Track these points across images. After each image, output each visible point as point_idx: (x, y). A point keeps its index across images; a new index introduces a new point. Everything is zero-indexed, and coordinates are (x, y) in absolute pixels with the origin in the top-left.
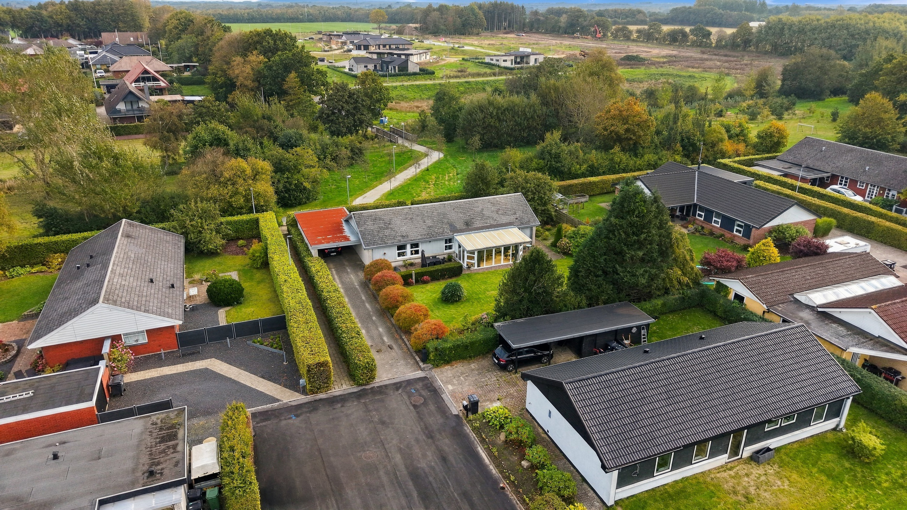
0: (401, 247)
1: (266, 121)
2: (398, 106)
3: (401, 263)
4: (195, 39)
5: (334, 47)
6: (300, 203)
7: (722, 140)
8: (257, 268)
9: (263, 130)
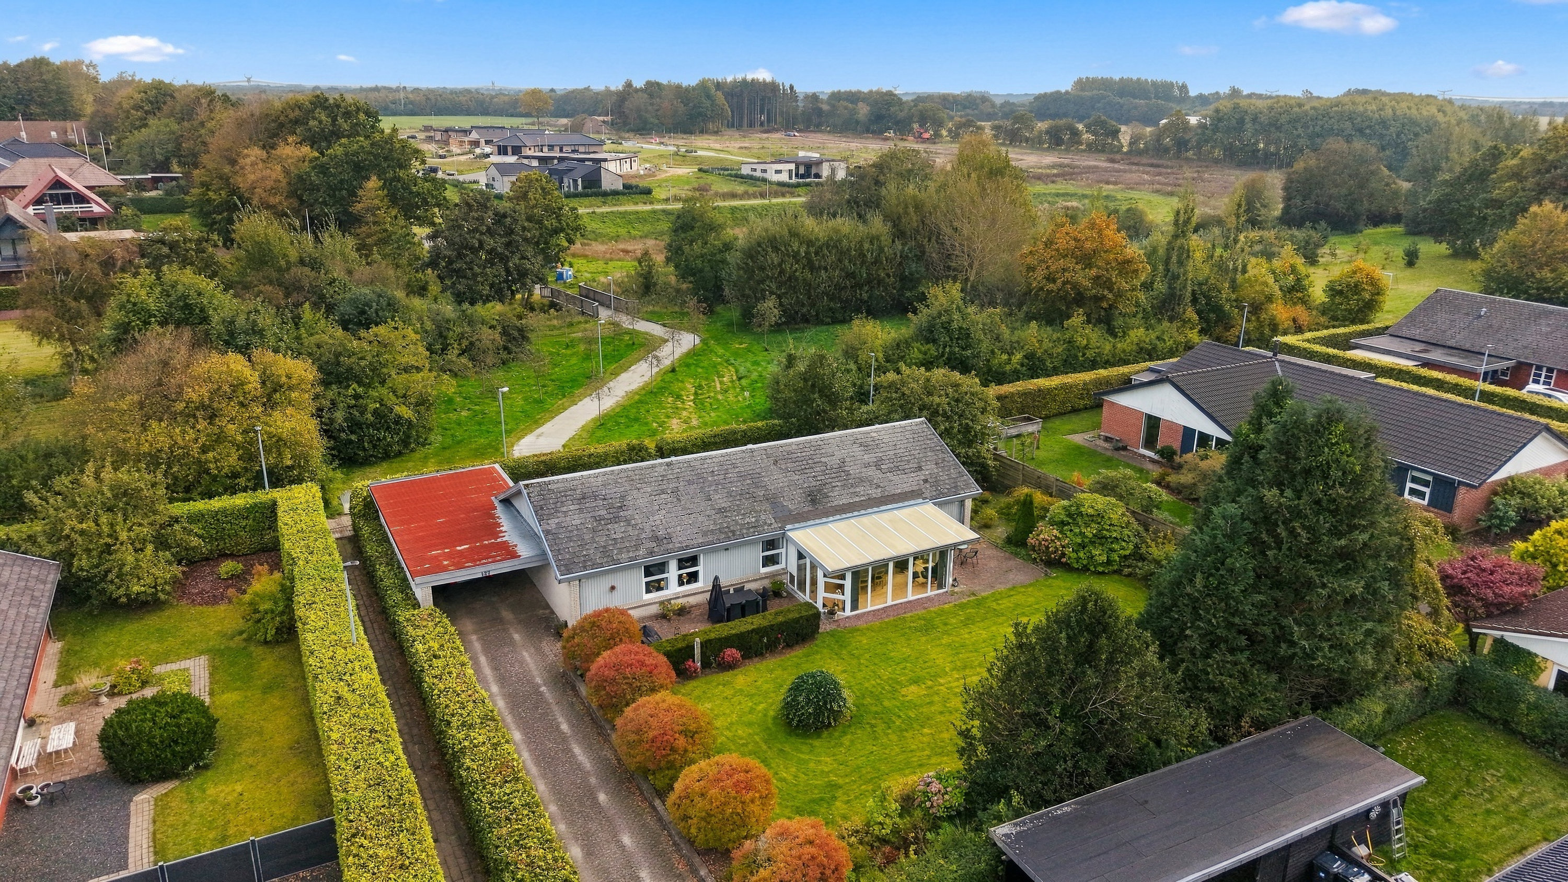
0: (654, 569)
1: (307, 270)
2: (588, 251)
3: (654, 609)
4: (175, 127)
5: (455, 149)
6: (387, 456)
7: (1270, 299)
8: (266, 642)
9: (300, 289)
